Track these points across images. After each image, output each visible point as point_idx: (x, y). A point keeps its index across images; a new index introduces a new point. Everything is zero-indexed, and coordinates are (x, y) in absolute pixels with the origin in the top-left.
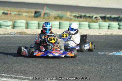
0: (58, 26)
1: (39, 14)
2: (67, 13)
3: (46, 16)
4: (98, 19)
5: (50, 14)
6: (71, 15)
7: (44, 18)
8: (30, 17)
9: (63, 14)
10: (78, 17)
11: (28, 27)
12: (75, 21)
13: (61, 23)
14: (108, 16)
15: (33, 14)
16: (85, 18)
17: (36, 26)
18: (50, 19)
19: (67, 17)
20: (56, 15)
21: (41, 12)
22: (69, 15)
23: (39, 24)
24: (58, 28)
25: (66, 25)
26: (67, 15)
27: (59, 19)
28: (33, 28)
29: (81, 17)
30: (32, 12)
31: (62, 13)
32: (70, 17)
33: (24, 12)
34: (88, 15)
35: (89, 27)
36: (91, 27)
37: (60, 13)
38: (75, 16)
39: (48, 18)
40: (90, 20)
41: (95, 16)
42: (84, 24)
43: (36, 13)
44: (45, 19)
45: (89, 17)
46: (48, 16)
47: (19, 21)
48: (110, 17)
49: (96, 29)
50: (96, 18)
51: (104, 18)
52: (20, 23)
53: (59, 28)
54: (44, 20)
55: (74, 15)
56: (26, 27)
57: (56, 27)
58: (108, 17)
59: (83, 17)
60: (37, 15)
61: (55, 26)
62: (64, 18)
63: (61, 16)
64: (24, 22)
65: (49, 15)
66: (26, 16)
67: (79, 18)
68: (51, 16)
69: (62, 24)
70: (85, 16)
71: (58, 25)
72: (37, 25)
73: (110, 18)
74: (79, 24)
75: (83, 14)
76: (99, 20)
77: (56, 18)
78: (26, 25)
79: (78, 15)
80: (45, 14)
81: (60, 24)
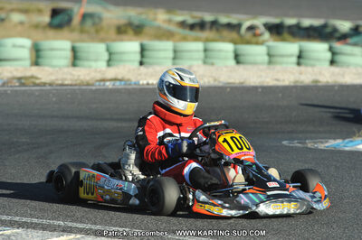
0: (138, 57)
1: (66, 18)
2: (155, 14)
3: (89, 22)
4: (258, 32)
5: (100, 18)
6: (170, 21)
7: (82, 31)
8: (37, 26)
9: (143, 17)
10: (192, 27)
11: (40, 60)
12: (185, 39)
13: (147, 47)
14: (290, 21)
15: (46, 19)
16: (217, 30)
17: (66, 58)
18: (102, 35)
19: (159, 28)
20: (123, 21)
21: (71, 10)
22: (165, 21)
23: (74, 50)
24: (137, 64)
25: (162, 54)
26: (155, 19)
27: (131, 32)
28: (55, 62)
29: (201, 25)
30: (40, 11)
31: (141, 14)
32: (166, 26)
33: (12, 10)
34: (224, 20)
35: (237, 58)
36: (241, 59)
37: (133, 13)
38: (183, 24)
39: (97, 31)
40: (234, 35)
41: (247, 24)
42: (220, 51)
43: (55, 13)
44: (88, 32)
45: (229, 26)
46: (94, 24)
47: (9, 42)
48: (298, 26)
49: (261, 67)
50: (251, 28)
51: (276, 30)
52: (14, 46)
53: (141, 63)
54: (85, 36)
55: (180, 18)
56: (34, 59)
57: (130, 61)
58: (290, 27)
59: (208, 26)
60: (59, 19)
61: (125, 57)
62: (146, 30)
63: (136, 22)
64: (27, 43)
65: (97, 20)
66: (21, 23)
67: (198, 28)
68: (104, 23)
69: (149, 50)
70: (214, 24)
71: (135, 53)
72: (69, 54)
73: (295, 30)
74: (205, 50)
75: (208, 18)
76: (261, 35)
77: (123, 29)
78: (34, 53)
79: (191, 21)
80: (85, 17)
81: (143, 50)
